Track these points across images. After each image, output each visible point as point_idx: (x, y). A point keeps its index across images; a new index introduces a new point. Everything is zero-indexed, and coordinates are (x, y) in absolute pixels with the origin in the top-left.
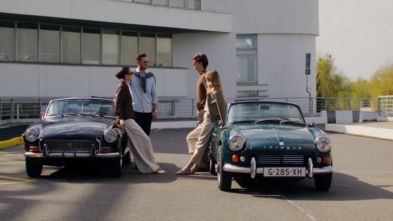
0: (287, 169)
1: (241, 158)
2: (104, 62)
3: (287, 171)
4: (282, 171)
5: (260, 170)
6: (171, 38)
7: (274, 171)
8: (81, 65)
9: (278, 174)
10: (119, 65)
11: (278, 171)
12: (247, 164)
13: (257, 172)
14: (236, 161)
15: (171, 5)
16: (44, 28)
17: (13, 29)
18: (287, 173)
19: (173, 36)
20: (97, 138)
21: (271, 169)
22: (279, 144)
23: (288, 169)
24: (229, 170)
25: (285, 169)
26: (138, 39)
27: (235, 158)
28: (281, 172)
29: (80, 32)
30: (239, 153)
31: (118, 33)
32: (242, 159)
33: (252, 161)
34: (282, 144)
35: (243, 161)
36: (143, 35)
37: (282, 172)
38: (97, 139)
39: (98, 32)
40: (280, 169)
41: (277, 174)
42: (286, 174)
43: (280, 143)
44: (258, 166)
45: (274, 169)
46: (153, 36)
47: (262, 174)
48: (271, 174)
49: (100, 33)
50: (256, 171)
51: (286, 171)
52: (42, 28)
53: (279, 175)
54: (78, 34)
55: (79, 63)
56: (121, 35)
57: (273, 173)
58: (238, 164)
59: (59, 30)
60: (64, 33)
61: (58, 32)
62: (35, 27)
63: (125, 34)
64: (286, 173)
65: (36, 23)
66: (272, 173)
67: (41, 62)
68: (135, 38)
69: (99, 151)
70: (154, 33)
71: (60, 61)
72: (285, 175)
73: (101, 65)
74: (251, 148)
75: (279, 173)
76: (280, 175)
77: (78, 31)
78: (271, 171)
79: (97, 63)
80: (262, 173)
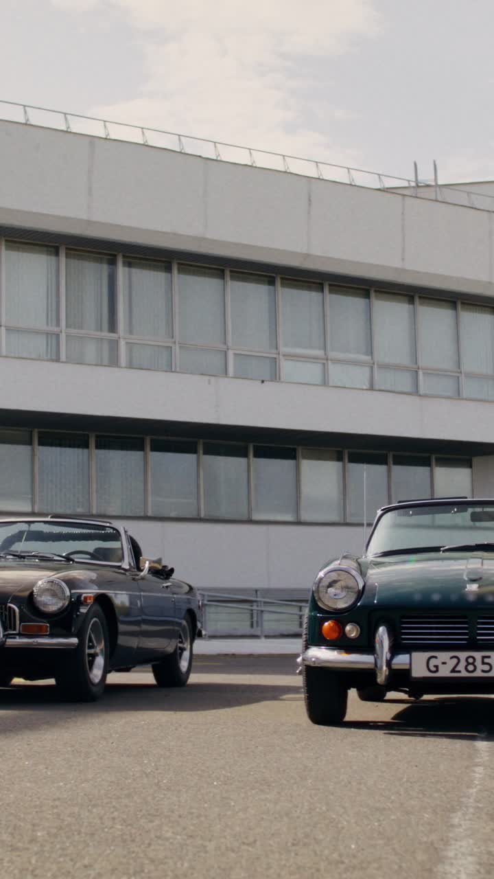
0: (484, 657)
1: (348, 628)
2: (305, 516)
3: (486, 660)
4: (471, 660)
5: (401, 660)
6: (471, 467)
7: (444, 663)
8: (250, 521)
9: (457, 669)
10: (342, 521)
11: (455, 661)
12: (365, 645)
13: (394, 667)
14: (335, 635)
15: (464, 394)
16: (158, 447)
17: (86, 451)
18: (486, 668)
19: (475, 460)
20: (9, 601)
21: (436, 657)
22: (466, 587)
23: (489, 657)
24: (314, 662)
25: (478, 655)
26: (389, 471)
27: (331, 628)
28: (465, 664)
29: (245, 455)
30: (341, 617)
31: (339, 458)
32: (351, 631)
33: (377, 635)
34: (474, 587)
35: (353, 635)
36: (399, 461)
37: (469, 664)
38: (10, 603)
39: (290, 454)
40: (463, 655)
41: (453, 671)
42: (483, 671)
43: (468, 586)
44: (396, 649)
45: (443, 656)
46: (426, 462)
47: (407, 672)
48: (434, 669)
49: (294, 458)
50: (389, 663)
51: (483, 663)
52: (154, 449)
53: (459, 672)
54: (243, 461)
55: (245, 518)
56: (346, 460)
57: (441, 667)
58: (342, 644)
59: (194, 451)
60: (208, 459)
61: (193, 456)
62: (137, 445)
63: (355, 459)
64: (480, 667)
65: (141, 436)
66: (437, 667)
67: (153, 515)
68: (381, 469)
69: (17, 632)
70: (427, 455)
71: (199, 514)
72: (478, 674)
73: (298, 523)
74: (375, 602)
75: (461, 667)
76: (464, 674)
77: (243, 453)
78: (433, 662)
79: (289, 518)
80: (407, 667)
